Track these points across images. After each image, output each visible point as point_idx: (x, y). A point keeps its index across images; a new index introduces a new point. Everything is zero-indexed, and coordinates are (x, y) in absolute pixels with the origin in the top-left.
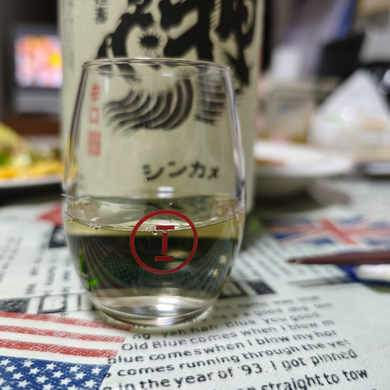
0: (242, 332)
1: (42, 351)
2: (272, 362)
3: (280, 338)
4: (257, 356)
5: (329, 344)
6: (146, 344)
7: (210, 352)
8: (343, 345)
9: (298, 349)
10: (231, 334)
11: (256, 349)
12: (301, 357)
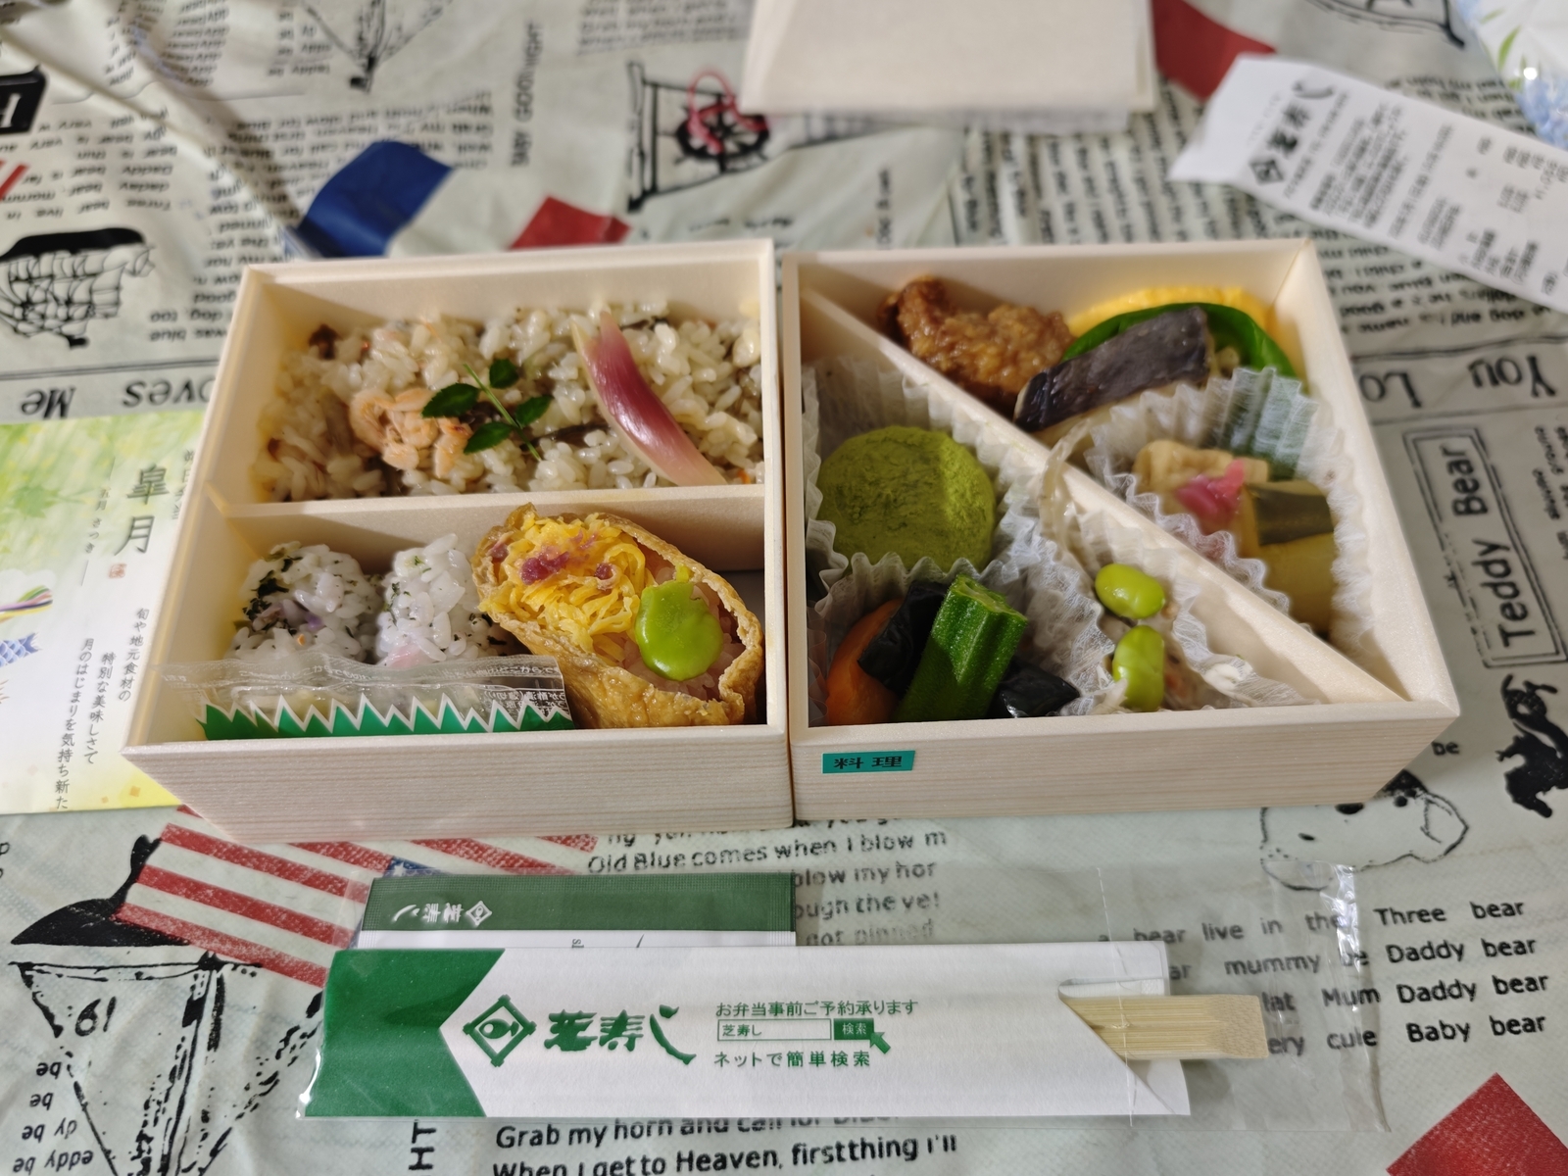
0: (777, 851)
1: (476, 860)
3: (831, 876)
5: (904, 900)
6: (624, 858)
8: (924, 907)
9: (846, 908)
12: (841, 929)
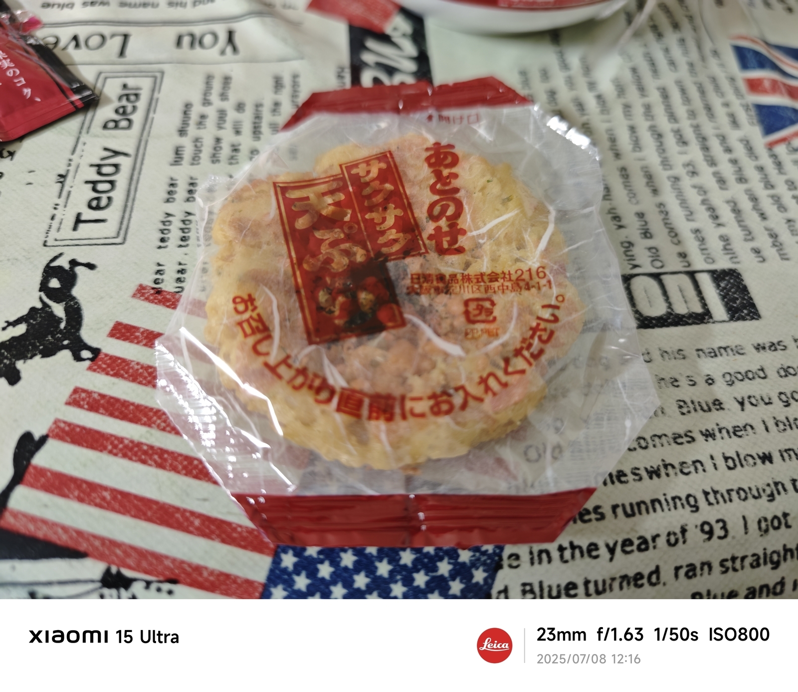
2: (744, 518)
4: (725, 501)
7: (654, 476)
10: (686, 436)
11: (723, 480)
